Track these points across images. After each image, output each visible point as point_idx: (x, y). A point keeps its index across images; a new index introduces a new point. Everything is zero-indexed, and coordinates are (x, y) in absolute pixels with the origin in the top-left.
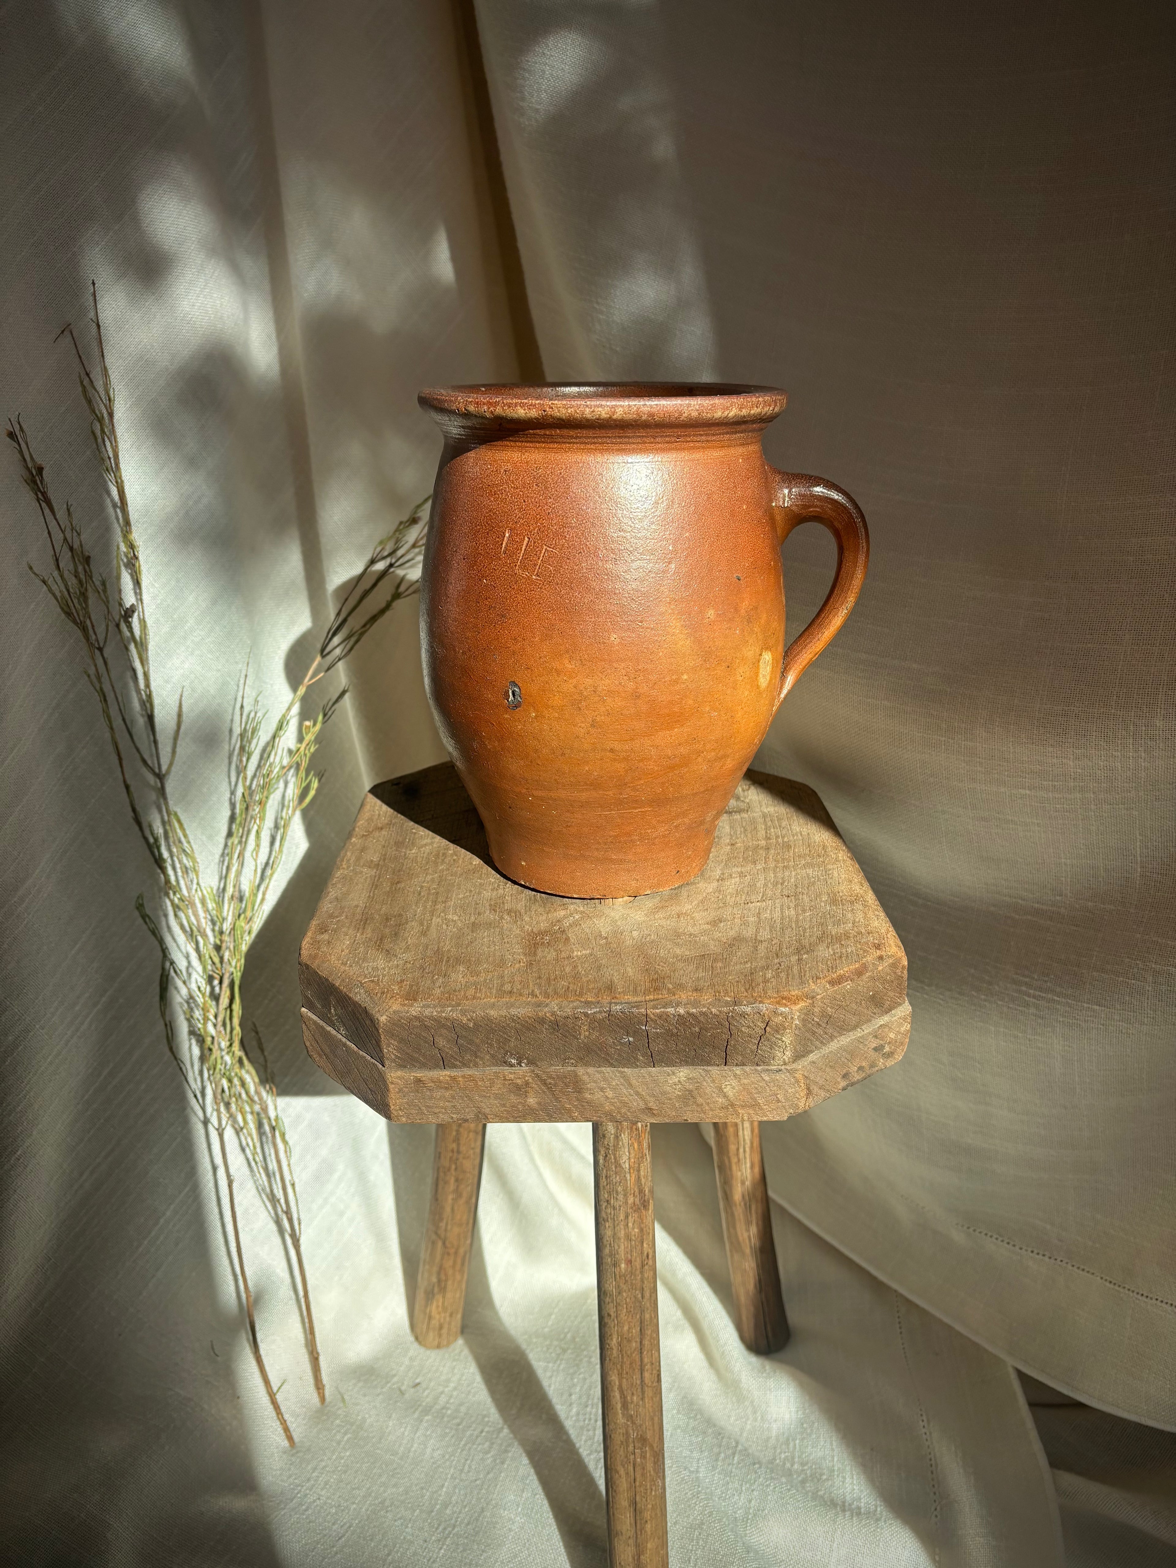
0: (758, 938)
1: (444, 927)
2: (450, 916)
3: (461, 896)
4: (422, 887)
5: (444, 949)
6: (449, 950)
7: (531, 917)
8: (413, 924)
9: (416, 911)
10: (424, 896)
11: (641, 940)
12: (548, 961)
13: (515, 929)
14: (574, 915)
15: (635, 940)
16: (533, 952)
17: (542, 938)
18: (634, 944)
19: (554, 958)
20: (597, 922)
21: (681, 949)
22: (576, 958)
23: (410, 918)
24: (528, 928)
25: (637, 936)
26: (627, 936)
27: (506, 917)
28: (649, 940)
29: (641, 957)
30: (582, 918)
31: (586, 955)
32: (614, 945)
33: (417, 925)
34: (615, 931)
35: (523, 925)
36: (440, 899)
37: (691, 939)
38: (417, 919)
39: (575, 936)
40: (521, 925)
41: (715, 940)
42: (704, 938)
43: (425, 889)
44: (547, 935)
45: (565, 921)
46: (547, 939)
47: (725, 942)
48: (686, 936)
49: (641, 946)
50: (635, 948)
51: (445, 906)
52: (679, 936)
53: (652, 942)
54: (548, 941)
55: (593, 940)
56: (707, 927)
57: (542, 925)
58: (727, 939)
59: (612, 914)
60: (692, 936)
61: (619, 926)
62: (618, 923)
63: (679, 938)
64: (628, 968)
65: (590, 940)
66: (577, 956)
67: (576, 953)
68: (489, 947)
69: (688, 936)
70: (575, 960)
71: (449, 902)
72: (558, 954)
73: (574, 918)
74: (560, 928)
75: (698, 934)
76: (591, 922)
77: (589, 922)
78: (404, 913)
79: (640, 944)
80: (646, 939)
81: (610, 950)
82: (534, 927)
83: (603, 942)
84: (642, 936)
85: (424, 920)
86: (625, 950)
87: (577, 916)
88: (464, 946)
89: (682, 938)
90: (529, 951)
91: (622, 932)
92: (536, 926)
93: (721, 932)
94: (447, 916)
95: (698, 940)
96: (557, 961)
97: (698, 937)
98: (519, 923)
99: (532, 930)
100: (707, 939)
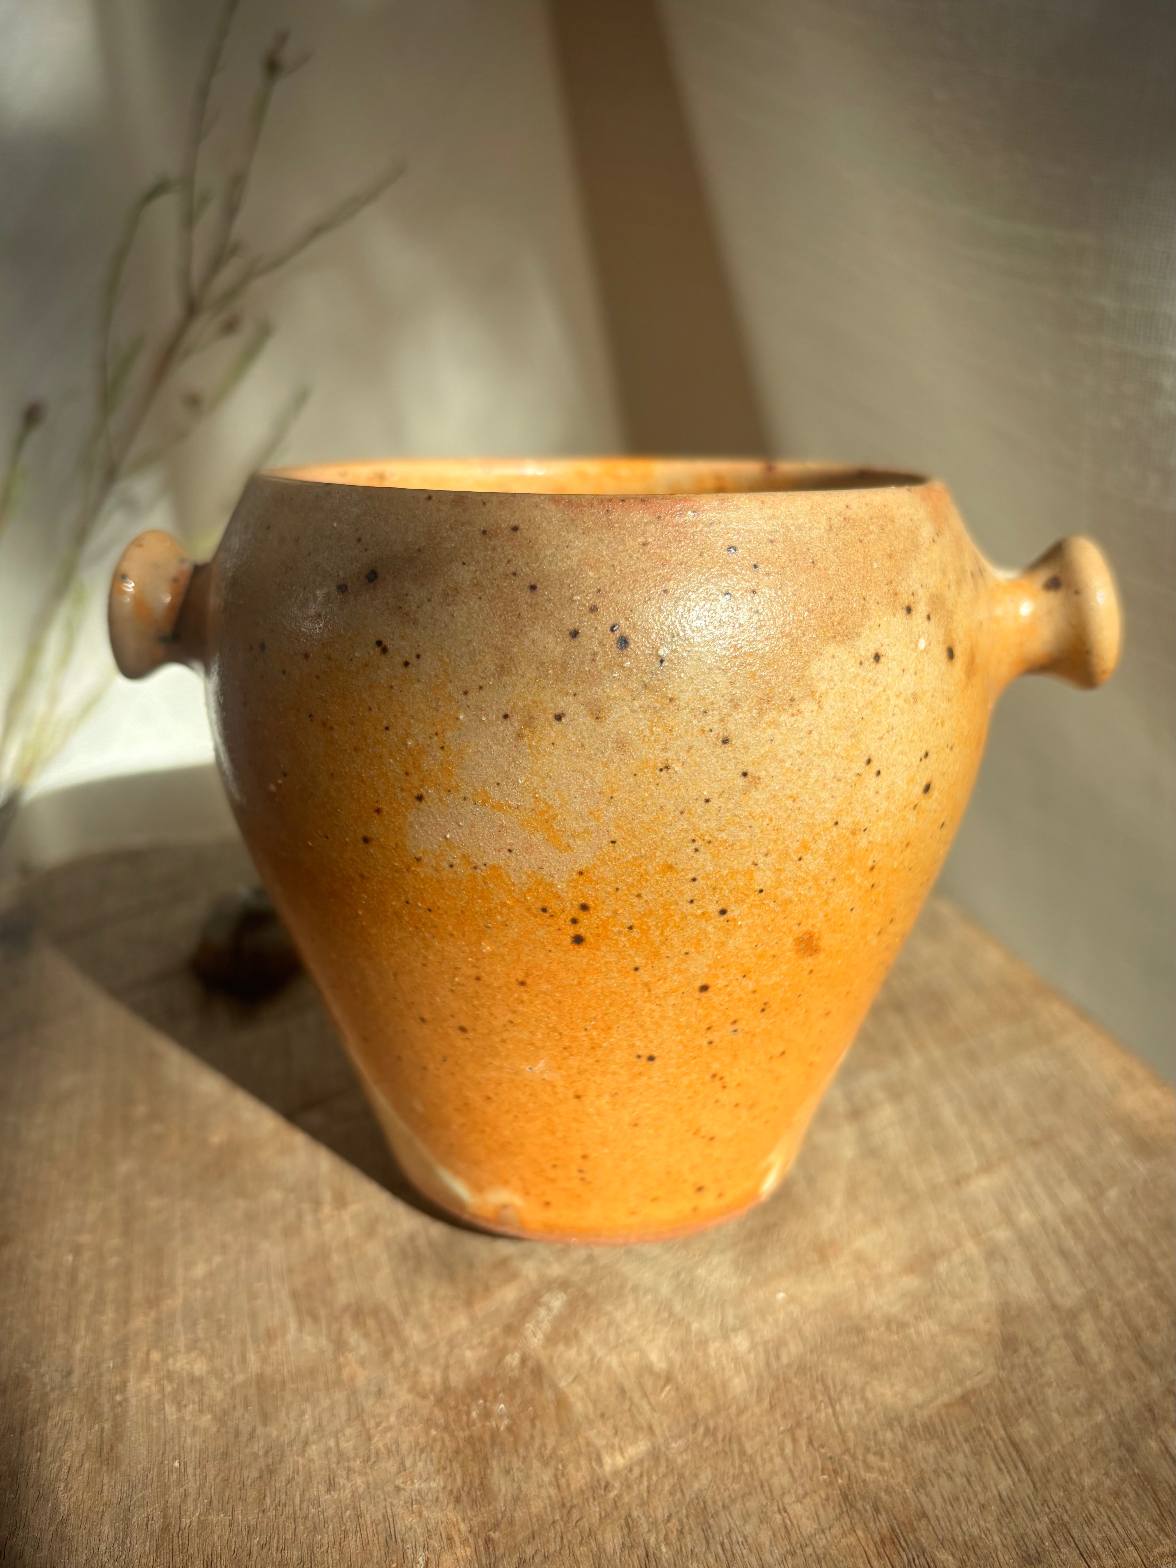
0: (1058, 1299)
1: (170, 1410)
2: (180, 1363)
3: (200, 1270)
4: (77, 1250)
5: (186, 1521)
6: (203, 1525)
7: (426, 1327)
8: (66, 1411)
9: (69, 1356)
10: (87, 1286)
11: (768, 1364)
12: (539, 1518)
13: (391, 1387)
14: (546, 1298)
15: (753, 1372)
16: (477, 1482)
17: (486, 1414)
18: (756, 1388)
19: (550, 1497)
20: (619, 1315)
21: (892, 1386)
22: (617, 1485)
23: (53, 1389)
24: (432, 1376)
25: (749, 1352)
26: (724, 1358)
27: (353, 1337)
28: (789, 1365)
29: (803, 1442)
30: (571, 1306)
31: (641, 1462)
32: (704, 1405)
33: (82, 1418)
34: (683, 1345)
35: (412, 1366)
36: (137, 1295)
37: (895, 1338)
38: (75, 1390)
39: (579, 1389)
40: (405, 1364)
41: (957, 1329)
42: (928, 1327)
43: (87, 1255)
44: (496, 1396)
45: (527, 1325)
46: (501, 1417)
47: (989, 1334)
48: (877, 1328)
49: (777, 1389)
50: (766, 1404)
51: (158, 1322)
52: (859, 1331)
53: (802, 1369)
54: (506, 1422)
55: (637, 1396)
56: (911, 1282)
57: (469, 1354)
58: (987, 1321)
59: (647, 1276)
60: (894, 1327)
61: (683, 1319)
62: (678, 1308)
63: (865, 1340)
64: (787, 1499)
65: (628, 1395)
66: (616, 1473)
67: (608, 1461)
68: (331, 1485)
69: (883, 1329)
70: (619, 1496)
71: (169, 1301)
72: (556, 1476)
73: (550, 1309)
74: (524, 1361)
75: (908, 1317)
76: (604, 1320)
77: (597, 1320)
78: (33, 1370)
79: (772, 1384)
80: (778, 1357)
81: (701, 1430)
82: (447, 1367)
83: (666, 1396)
84: (761, 1349)
85: (99, 1388)
86: (743, 1419)
87: (557, 1302)
88: (252, 1494)
89: (873, 1341)
90: (464, 1482)
91: (703, 1343)
92: (452, 1362)
93: (955, 1296)
94: (171, 1361)
95: (915, 1337)
96: (565, 1512)
97: (912, 1330)
98: (397, 1357)
99: (446, 1379)
100: (935, 1329)
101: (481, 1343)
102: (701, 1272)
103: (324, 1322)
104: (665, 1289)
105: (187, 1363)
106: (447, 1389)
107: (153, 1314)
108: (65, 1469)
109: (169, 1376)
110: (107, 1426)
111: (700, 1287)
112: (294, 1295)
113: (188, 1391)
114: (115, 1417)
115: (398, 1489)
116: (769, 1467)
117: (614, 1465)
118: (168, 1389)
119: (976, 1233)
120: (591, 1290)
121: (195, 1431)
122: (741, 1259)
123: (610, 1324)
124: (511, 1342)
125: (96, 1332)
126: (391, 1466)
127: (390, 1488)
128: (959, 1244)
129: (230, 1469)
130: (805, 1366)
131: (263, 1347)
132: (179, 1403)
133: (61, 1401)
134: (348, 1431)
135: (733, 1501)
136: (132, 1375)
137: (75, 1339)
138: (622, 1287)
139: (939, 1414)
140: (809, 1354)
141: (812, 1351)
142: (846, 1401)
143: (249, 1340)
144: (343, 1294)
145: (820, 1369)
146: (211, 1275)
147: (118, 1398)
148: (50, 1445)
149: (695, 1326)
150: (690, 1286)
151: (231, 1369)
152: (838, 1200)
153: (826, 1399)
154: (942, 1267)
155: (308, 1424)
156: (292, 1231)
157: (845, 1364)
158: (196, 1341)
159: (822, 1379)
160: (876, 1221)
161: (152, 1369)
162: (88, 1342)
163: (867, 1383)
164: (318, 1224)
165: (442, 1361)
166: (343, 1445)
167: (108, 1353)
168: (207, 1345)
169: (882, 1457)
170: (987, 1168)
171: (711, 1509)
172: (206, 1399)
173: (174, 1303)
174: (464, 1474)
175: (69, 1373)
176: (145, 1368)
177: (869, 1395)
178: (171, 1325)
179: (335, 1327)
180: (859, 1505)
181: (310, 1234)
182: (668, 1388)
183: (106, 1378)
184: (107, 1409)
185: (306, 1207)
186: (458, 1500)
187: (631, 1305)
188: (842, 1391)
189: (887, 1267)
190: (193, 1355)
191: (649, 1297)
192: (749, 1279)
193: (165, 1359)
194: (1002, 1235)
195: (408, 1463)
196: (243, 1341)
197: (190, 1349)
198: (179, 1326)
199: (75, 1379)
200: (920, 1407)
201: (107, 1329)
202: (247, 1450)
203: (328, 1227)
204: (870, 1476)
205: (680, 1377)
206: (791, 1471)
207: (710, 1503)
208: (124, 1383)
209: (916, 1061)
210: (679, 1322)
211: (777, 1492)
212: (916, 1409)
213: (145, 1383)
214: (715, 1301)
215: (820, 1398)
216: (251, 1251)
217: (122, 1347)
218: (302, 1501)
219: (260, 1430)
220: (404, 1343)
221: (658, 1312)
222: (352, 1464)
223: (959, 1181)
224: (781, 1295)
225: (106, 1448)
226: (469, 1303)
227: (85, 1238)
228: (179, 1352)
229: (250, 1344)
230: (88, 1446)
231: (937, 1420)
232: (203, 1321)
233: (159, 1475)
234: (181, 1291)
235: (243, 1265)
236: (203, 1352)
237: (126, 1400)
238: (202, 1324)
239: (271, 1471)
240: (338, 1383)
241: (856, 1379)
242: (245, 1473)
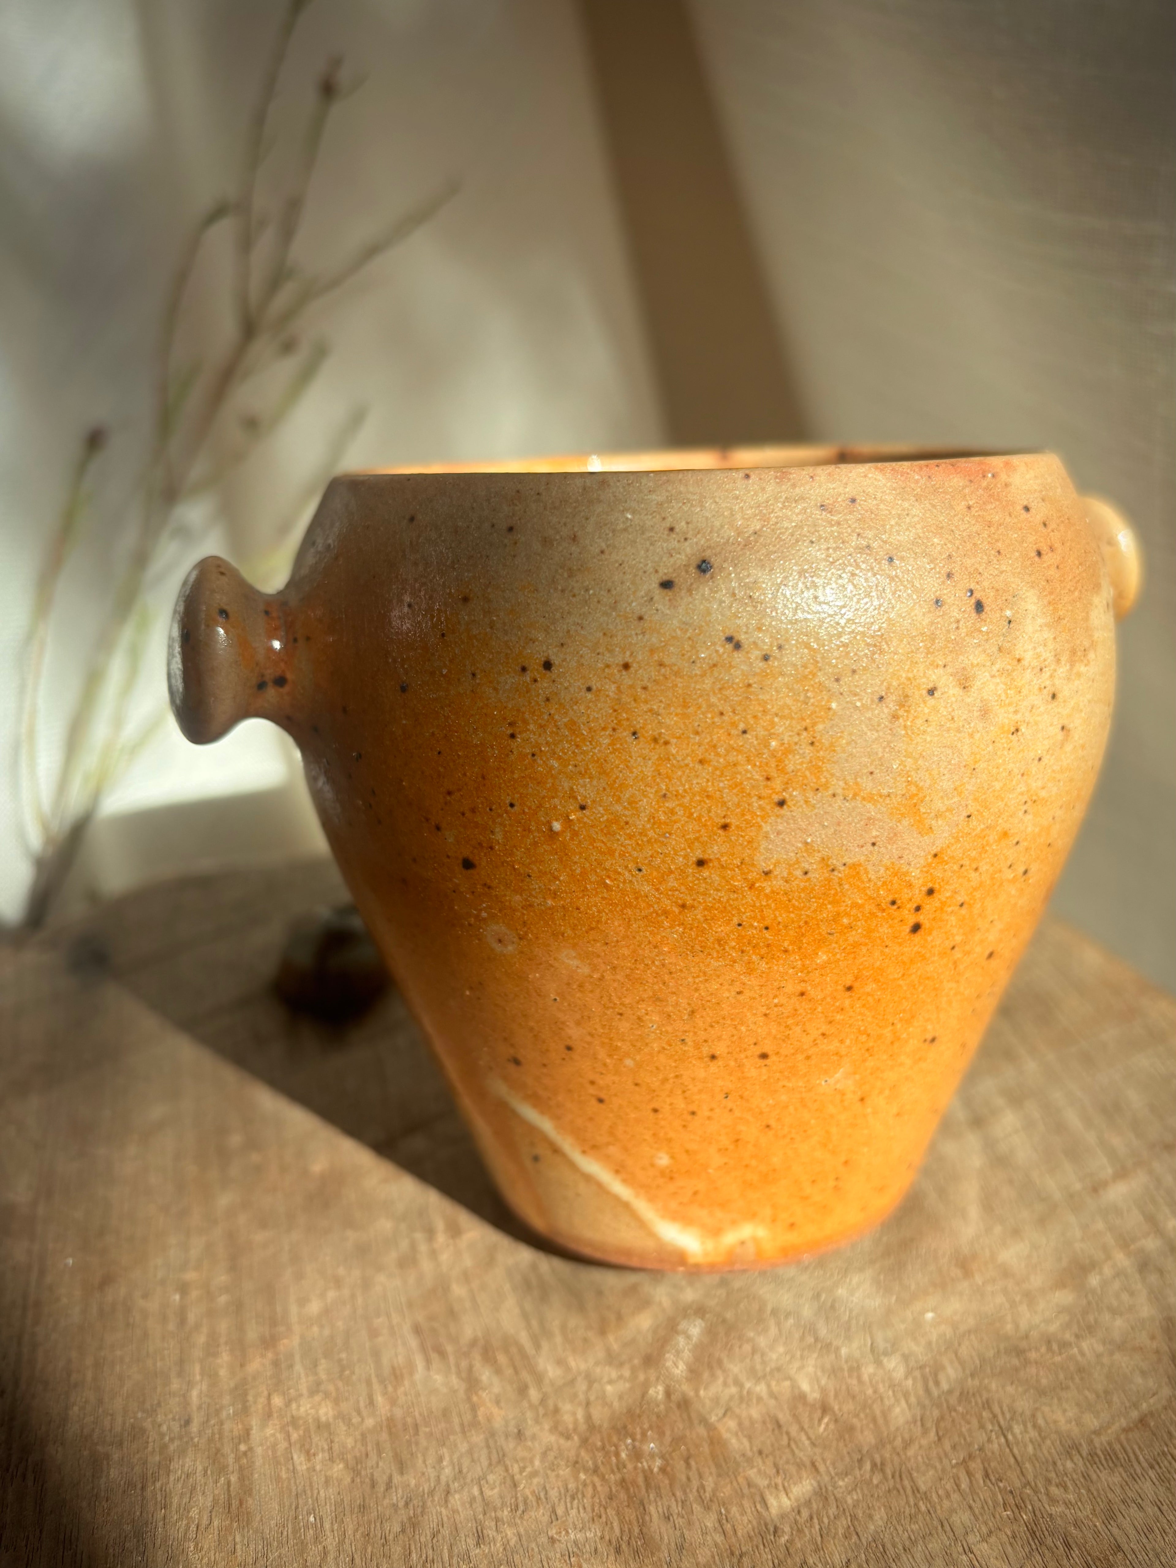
1: (299, 1458)
2: (304, 1408)
3: (314, 1307)
4: (184, 1289)
7: (560, 1361)
8: (188, 1462)
9: (186, 1403)
10: (197, 1327)
13: (531, 1429)
14: (683, 1325)
15: (913, 1399)
16: (636, 1530)
17: (637, 1455)
18: (919, 1418)
19: (716, 1545)
20: (762, 1342)
21: (1064, 1411)
22: (787, 1529)
23: (172, 1440)
24: (574, 1414)
25: (906, 1378)
26: (881, 1386)
27: (485, 1375)
28: (950, 1392)
29: (979, 1476)
30: (710, 1332)
31: (808, 1503)
32: (867, 1438)
33: (205, 1471)
34: (834, 1372)
35: (551, 1403)
36: (252, 1333)
37: (1058, 1359)
38: (196, 1440)
39: (732, 1424)
40: (543, 1401)
41: (1121, 1347)
42: (1090, 1346)
43: (194, 1294)
44: (644, 1434)
45: (667, 1355)
46: (652, 1456)
47: (1157, 1352)
48: (1037, 1349)
49: (942, 1418)
50: (932, 1435)
51: (276, 1364)
52: (1019, 1352)
53: (965, 1396)
54: (658, 1463)
55: (794, 1430)
56: (1065, 1297)
57: (609, 1388)
58: (1153, 1338)
59: (786, 1299)
60: (1055, 1347)
61: (830, 1344)
62: (823, 1332)
63: (1027, 1362)
64: (971, 1539)
65: (784, 1429)
66: (783, 1516)
67: (772, 1502)
68: (480, 1538)
69: (1043, 1349)
70: (791, 1541)
71: (285, 1341)
72: (720, 1521)
73: (688, 1337)
74: (668, 1394)
75: (1068, 1336)
76: (747, 1348)
77: (740, 1347)
78: (149, 1420)
79: (936, 1413)
80: (937, 1383)
81: (868, 1466)
82: (588, 1404)
83: (825, 1429)
84: (917, 1374)
85: (220, 1438)
86: (911, 1452)
87: (695, 1329)
88: (397, 1550)
89: (1036, 1363)
90: (622, 1531)
91: (855, 1369)
92: (592, 1398)
93: (1114, 1312)
94: (294, 1406)
95: (1079, 1358)
96: (735, 1560)
97: (1075, 1350)
98: (534, 1394)
99: (588, 1417)
100: (1100, 1348)
101: (621, 1377)
102: (841, 1292)
103: (452, 1359)
104: (807, 1311)
105: (311, 1408)
106: (592, 1427)
107: (270, 1355)
108: (193, 1527)
109: (294, 1421)
110: (234, 1479)
111: (842, 1309)
112: (417, 1330)
113: (315, 1439)
114: (241, 1469)
115: (552, 1540)
116: (946, 1504)
117: (780, 1507)
118: (295, 1436)
119: (1125, 1242)
120: (729, 1315)
121: (327, 1481)
122: (882, 1277)
123: (754, 1351)
124: (652, 1374)
125: (212, 1376)
126: (541, 1514)
127: (543, 1539)
128: (1109, 1257)
129: (370, 1522)
130: (968, 1393)
131: (390, 1389)
132: (308, 1453)
133: (182, 1452)
134: (491, 1478)
135: (914, 1543)
136: (255, 1422)
137: (190, 1384)
138: (761, 1310)
139: (1118, 1440)
140: (969, 1380)
141: (972, 1375)
142: (1017, 1429)
143: (374, 1380)
144: (469, 1328)
145: (985, 1395)
146: (326, 1311)
147: (243, 1447)
148: (175, 1500)
149: (844, 1351)
150: (833, 1307)
151: (359, 1413)
152: (974, 1212)
153: (997, 1428)
154: (1094, 1280)
155: (448, 1471)
156: (408, 1261)
157: (1010, 1389)
158: (318, 1383)
159: (987, 1405)
160: (1016, 1233)
161: (275, 1415)
162: (204, 1387)
163: (1037, 1409)
164: (433, 1254)
165: (581, 1397)
166: (488, 1493)
167: (226, 1400)
168: (331, 1388)
169: (1066, 1488)
170: (1122, 1174)
171: (891, 1551)
172: (336, 1447)
173: (291, 1343)
174: (621, 1522)
175: (188, 1422)
176: (268, 1415)
177: (1041, 1421)
178: (291, 1366)
179: (464, 1364)
180: (1049, 1541)
181: (426, 1266)
182: (826, 1420)
183: (227, 1426)
184: (231, 1460)
185: (419, 1236)
186: (618, 1551)
187: (773, 1331)
188: (1012, 1419)
189: (1037, 1281)
190: (318, 1398)
191: (791, 1321)
192: (894, 1298)
193: (288, 1404)
194: (1151, 1244)
195: (560, 1511)
196: (369, 1383)
197: (312, 1393)
198: (298, 1368)
199: (194, 1428)
200: (1097, 1433)
201: (223, 1372)
202: (386, 1502)
203: (445, 1257)
204: (1056, 1510)
205: (836, 1408)
206: (970, 1507)
207: (889, 1546)
208: (247, 1432)
209: (1031, 1066)
210: (827, 1347)
211: (959, 1531)
212: (1093, 1436)
213: (269, 1431)
214: (861, 1323)
215: (990, 1427)
216: (366, 1284)
217: (241, 1392)
218: (451, 1557)
219: (397, 1478)
220: (539, 1378)
221: (802, 1338)
222: (499, 1514)
223: (1096, 1188)
224: (930, 1315)
225: (235, 1503)
226: (603, 1332)
227: (190, 1276)
228: (301, 1395)
229: (376, 1387)
230: (215, 1502)
231: (1117, 1447)
232: (323, 1361)
233: (295, 1531)
234: (297, 1328)
235: (360, 1301)
236: (327, 1395)
237: (251, 1449)
238: (323, 1364)
239: (414, 1524)
240: (475, 1424)
241: (1024, 1405)
242: (387, 1526)
